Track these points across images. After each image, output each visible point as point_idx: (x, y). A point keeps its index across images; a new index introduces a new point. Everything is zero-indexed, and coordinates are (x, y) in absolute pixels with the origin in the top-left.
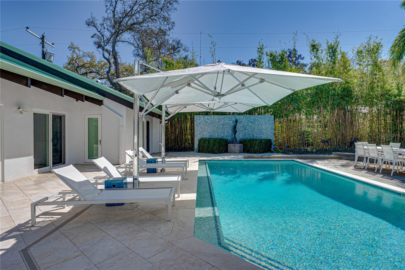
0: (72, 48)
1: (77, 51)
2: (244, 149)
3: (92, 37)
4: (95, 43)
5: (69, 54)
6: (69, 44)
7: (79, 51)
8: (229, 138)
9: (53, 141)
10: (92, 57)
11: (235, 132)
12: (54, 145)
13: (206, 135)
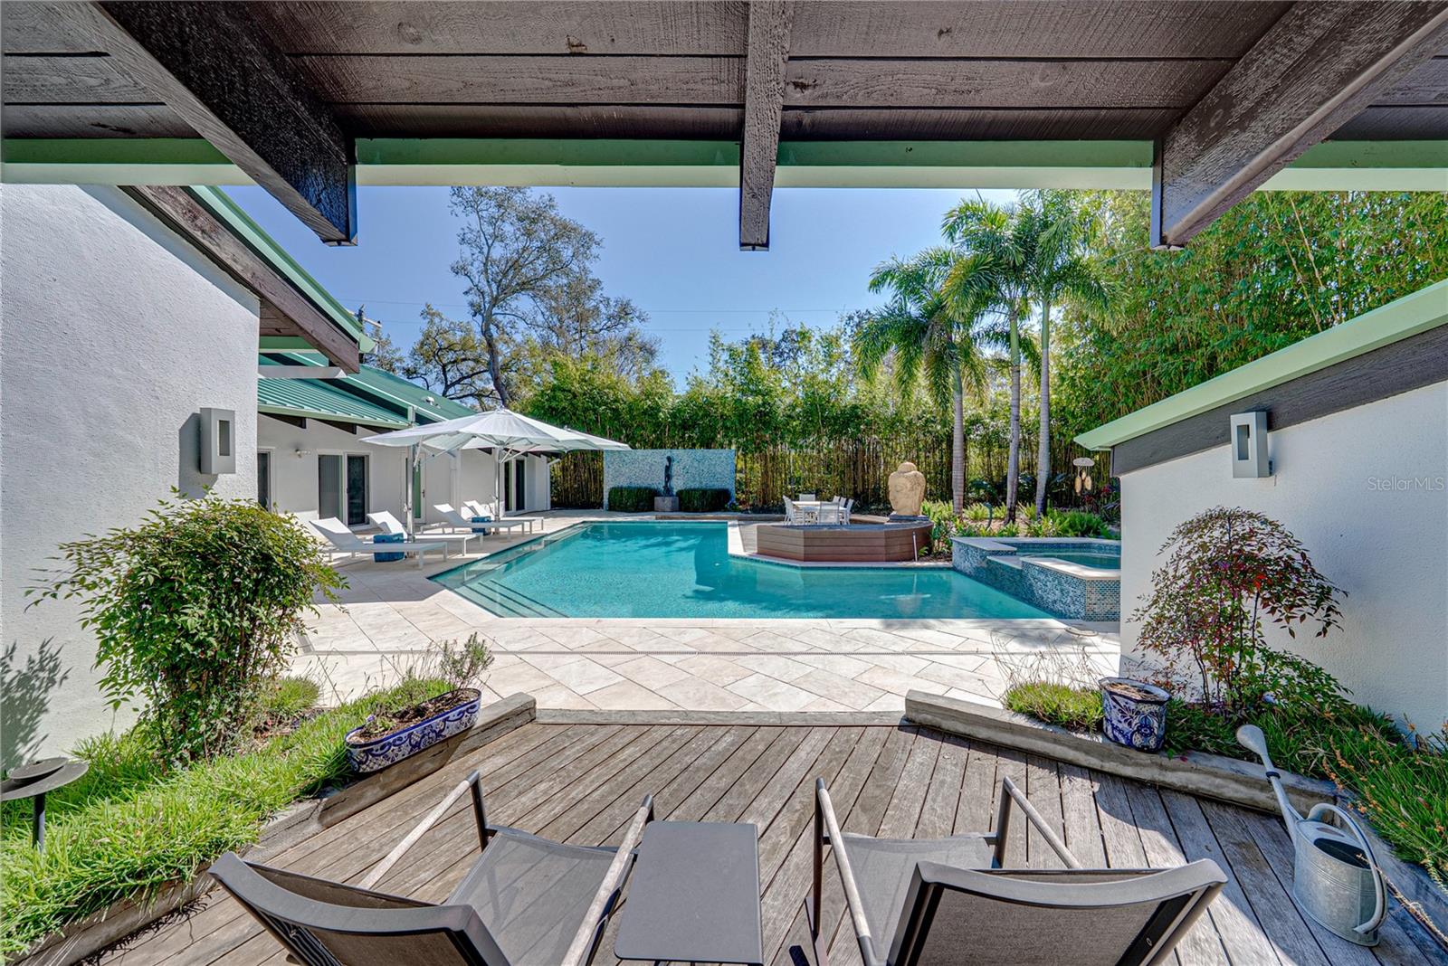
0: (429, 313)
1: (437, 320)
2: (680, 505)
3: (466, 293)
4: (472, 305)
5: (424, 324)
6: (424, 308)
7: (442, 319)
8: (661, 487)
9: (349, 492)
10: (468, 331)
11: (668, 477)
12: (351, 498)
13: (623, 482)
